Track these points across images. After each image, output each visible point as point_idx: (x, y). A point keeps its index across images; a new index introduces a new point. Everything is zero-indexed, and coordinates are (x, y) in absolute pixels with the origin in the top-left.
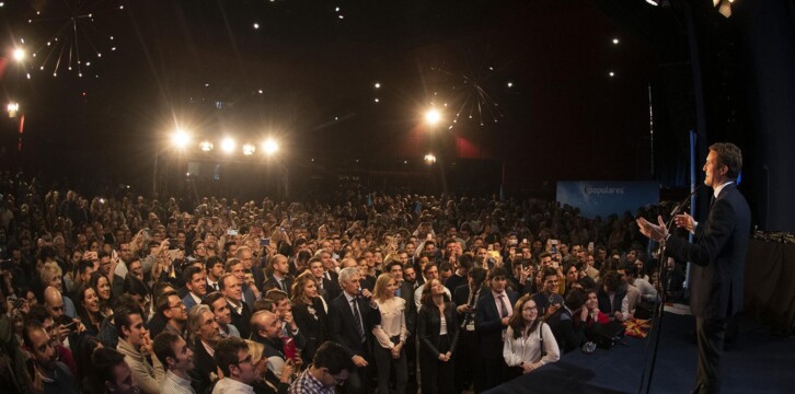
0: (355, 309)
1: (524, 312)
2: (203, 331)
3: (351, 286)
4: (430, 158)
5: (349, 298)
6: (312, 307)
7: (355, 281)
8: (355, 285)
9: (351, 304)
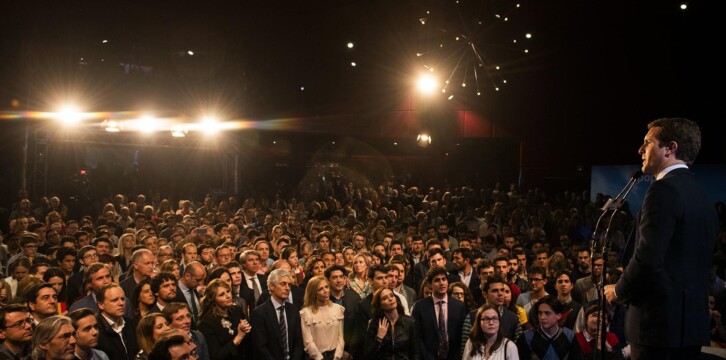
0: (282, 317)
1: (482, 322)
2: (52, 345)
3: (280, 289)
4: (425, 138)
5: (277, 305)
6: (226, 319)
7: (285, 283)
8: (283, 288)
9: (278, 312)
